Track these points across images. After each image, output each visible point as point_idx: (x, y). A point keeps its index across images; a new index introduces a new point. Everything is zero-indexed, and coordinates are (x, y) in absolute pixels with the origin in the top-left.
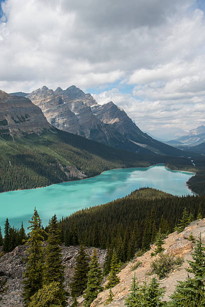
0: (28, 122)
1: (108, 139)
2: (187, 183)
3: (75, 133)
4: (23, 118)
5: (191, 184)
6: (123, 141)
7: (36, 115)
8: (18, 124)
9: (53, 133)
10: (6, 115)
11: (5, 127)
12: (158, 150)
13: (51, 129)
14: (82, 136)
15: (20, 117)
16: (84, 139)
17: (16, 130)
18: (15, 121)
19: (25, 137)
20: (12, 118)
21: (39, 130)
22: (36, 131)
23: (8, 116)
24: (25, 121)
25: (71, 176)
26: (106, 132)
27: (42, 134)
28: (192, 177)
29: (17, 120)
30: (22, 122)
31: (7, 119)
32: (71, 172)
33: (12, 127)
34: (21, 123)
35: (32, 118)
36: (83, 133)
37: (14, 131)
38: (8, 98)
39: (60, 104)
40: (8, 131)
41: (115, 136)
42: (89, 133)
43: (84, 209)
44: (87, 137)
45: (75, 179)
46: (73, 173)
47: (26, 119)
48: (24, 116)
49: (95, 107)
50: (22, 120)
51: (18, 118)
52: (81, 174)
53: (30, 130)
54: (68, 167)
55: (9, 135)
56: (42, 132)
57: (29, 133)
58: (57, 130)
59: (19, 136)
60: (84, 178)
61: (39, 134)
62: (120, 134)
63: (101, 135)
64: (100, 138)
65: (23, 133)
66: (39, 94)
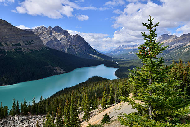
0: (33, 44)
2: (115, 73)
3: (59, 50)
5: (117, 73)
6: (84, 54)
7: (37, 40)
8: (27, 45)
9: (47, 50)
10: (20, 41)
11: (19, 47)
13: (46, 48)
14: (63, 51)
15: (28, 41)
16: (64, 53)
17: (26, 49)
18: (25, 44)
20: (24, 42)
21: (39, 48)
22: (37, 49)
23: (21, 41)
24: (31, 44)
25: (57, 72)
26: (75, 49)
27: (41, 50)
28: (117, 70)
29: (26, 43)
30: (29, 44)
31: (20, 43)
33: (24, 47)
35: (35, 42)
37: (25, 49)
38: (21, 31)
39: (50, 35)
40: (21, 49)
41: (80, 51)
42: (67, 50)
44: (66, 52)
45: (60, 73)
46: (59, 71)
47: (31, 43)
48: (31, 41)
49: (69, 36)
50: (29, 43)
51: (27, 42)
52: (62, 71)
53: (34, 49)
54: (56, 68)
55: (22, 51)
56: (41, 49)
57: (34, 50)
58: (49, 48)
59: (28, 52)
60: (64, 73)
61: (39, 51)
62: (82, 50)
63: (73, 50)
64: (72, 52)
65: (30, 50)
66: (39, 30)
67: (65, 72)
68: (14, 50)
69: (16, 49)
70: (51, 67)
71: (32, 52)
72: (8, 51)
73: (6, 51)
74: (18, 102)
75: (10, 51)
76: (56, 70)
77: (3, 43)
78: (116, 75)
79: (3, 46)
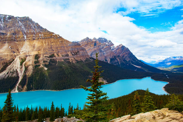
0: (78, 55)
1: (120, 63)
2: (164, 87)
3: (102, 60)
4: (76, 53)
5: (166, 88)
6: (128, 65)
8: (74, 56)
9: (91, 60)
10: (68, 52)
11: (67, 57)
12: (147, 70)
13: (90, 58)
16: (107, 63)
17: (73, 59)
19: (77, 62)
20: (71, 53)
21: (84, 59)
22: (82, 60)
24: (77, 54)
26: (118, 60)
27: (86, 61)
29: (74, 54)
33: (71, 57)
34: (75, 56)
35: (81, 52)
36: (106, 60)
37: (72, 60)
38: (70, 43)
39: (95, 46)
40: (69, 59)
41: (123, 62)
42: (110, 60)
44: (109, 63)
47: (78, 54)
48: (77, 52)
49: (113, 47)
50: (76, 54)
52: (105, 82)
55: (69, 61)
57: (79, 60)
58: (93, 59)
59: (74, 62)
60: (106, 84)
61: (84, 61)
62: (126, 61)
63: (116, 61)
64: (115, 63)
65: (76, 60)
66: (85, 41)
67: (106, 82)
68: (63, 60)
69: (65, 59)
71: (78, 62)
72: (59, 61)
73: (57, 61)
74: (72, 107)
75: (60, 61)
77: (55, 54)
78: (165, 90)
79: (55, 56)
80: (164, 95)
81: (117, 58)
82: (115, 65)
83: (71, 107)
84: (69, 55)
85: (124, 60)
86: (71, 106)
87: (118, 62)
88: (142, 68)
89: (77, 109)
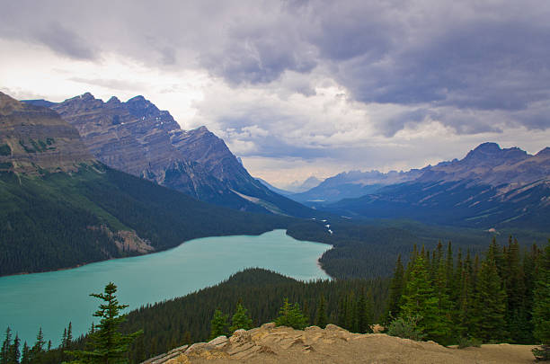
0: (51, 152)
1: (195, 187)
2: (320, 260)
3: (138, 175)
4: (42, 144)
5: (326, 262)
6: (221, 192)
7: (67, 140)
8: (32, 154)
9: (97, 173)
10: (9, 137)
11: (6, 159)
12: (277, 208)
13: (95, 165)
14: (151, 180)
15: (36, 141)
16: (154, 185)
17: (26, 164)
18: (26, 148)
20: (21, 143)
21: (72, 167)
22: (65, 169)
23: (13, 139)
24: (45, 149)
25: (126, 249)
26: (192, 176)
27: (78, 173)
28: (328, 252)
29: (31, 147)
30: (39, 150)
31: (9, 144)
32: (127, 242)
33: (19, 158)
34: (38, 153)
35: (61, 144)
36: (152, 175)
37: (22, 167)
39: (114, 124)
40: (10, 165)
41: (207, 183)
42: (164, 176)
43: (145, 306)
44: (160, 183)
45: (135, 253)
46: (133, 246)
47: (48, 147)
48: (45, 142)
49: (176, 133)
50: (41, 148)
51: (33, 143)
52: (144, 245)
53: (54, 166)
54: (122, 233)
55: (12, 173)
56: (77, 171)
57: (52, 172)
58: (106, 167)
59: (31, 176)
60: (150, 252)
61: (70, 174)
62: (215, 179)
63: (183, 179)
64: (182, 185)
65: (41, 171)
66: (77, 107)
67: (152, 248)
70: (107, 229)
71: (46, 176)
76: (123, 240)
78: (323, 268)
80: (320, 282)
81: (188, 170)
82: (181, 190)
83: (12, 343)
84: (12, 150)
85: (211, 178)
86: (13, 338)
87: (190, 183)
88: (264, 204)
89: (38, 347)
